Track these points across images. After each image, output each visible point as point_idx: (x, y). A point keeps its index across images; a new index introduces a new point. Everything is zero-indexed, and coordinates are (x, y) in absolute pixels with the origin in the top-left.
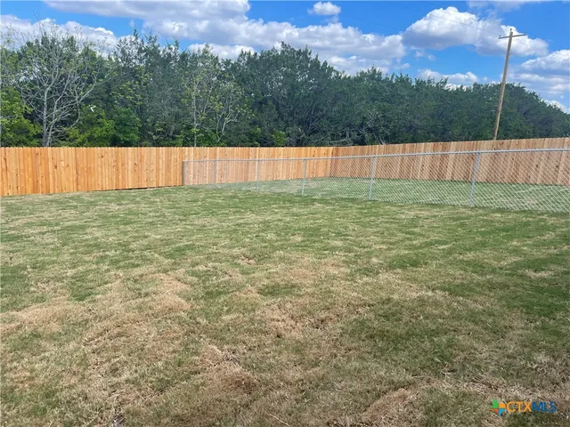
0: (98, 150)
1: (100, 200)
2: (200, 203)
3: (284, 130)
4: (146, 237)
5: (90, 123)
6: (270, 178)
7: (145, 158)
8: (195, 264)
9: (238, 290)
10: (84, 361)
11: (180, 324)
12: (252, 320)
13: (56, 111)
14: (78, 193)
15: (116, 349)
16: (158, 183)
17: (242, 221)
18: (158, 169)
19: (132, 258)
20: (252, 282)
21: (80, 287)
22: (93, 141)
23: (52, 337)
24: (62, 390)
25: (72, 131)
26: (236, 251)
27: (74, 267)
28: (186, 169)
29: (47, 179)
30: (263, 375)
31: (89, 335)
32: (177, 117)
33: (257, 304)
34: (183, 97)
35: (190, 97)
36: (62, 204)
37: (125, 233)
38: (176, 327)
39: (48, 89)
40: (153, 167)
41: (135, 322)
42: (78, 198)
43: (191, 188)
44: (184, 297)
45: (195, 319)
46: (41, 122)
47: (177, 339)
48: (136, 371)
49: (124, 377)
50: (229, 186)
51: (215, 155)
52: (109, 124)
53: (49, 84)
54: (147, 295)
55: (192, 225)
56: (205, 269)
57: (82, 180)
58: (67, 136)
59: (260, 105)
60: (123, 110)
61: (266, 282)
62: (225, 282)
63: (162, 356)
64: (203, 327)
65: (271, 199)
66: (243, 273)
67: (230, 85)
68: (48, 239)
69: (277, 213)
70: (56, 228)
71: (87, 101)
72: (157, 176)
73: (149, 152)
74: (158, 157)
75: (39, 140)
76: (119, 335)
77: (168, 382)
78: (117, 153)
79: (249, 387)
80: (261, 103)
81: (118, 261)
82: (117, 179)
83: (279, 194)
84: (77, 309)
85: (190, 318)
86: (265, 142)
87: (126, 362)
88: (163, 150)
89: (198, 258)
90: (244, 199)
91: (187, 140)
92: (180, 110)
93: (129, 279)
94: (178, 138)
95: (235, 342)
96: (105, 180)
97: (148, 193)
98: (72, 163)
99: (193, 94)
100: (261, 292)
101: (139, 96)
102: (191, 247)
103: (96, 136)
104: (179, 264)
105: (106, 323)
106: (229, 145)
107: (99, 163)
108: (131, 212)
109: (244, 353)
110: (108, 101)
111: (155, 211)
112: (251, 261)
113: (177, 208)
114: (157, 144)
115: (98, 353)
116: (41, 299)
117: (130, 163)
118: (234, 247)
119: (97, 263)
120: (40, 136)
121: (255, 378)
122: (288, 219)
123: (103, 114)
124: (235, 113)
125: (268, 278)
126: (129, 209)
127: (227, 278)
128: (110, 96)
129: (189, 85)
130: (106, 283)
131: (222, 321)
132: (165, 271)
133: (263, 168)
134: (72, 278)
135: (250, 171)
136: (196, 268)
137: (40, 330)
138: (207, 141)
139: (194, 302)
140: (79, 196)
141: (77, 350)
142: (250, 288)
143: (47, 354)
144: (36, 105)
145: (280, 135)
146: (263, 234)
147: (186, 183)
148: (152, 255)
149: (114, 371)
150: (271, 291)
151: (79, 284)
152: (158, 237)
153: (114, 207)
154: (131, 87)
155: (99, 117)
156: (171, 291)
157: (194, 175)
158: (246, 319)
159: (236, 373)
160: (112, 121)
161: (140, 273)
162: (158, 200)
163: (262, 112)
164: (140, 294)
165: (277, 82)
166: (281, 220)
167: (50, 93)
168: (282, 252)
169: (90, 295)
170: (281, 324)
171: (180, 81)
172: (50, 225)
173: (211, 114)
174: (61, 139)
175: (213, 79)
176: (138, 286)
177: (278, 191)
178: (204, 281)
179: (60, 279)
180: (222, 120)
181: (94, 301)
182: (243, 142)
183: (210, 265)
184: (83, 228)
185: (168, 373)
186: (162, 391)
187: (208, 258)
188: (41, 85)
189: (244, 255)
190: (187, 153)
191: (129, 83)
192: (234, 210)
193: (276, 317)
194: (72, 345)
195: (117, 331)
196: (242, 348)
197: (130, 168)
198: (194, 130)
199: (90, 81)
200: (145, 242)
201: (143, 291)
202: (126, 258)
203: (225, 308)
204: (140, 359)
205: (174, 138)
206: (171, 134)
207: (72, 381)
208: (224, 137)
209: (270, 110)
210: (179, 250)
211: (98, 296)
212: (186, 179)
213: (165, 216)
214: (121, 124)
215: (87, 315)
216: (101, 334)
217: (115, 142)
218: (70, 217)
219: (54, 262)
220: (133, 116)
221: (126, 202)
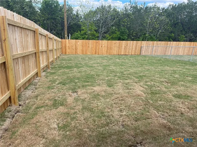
0: (114, 42)
1: (113, 58)
2: (146, 61)
3: (184, 35)
4: (129, 71)
5: (113, 33)
6: (175, 54)
7: (129, 45)
8: (146, 82)
9: (164, 93)
10: (112, 105)
11: (142, 101)
12: (170, 105)
13: (103, 29)
14: (107, 55)
15: (121, 104)
16: (132, 53)
17: (164, 69)
18: (132, 49)
19: (125, 77)
20: (170, 92)
21: (110, 83)
22: (113, 39)
23: (103, 96)
24: (106, 112)
25: (107, 35)
26: (162, 80)
27: (107, 77)
28: (142, 49)
29: (99, 50)
30: (176, 126)
31: (113, 98)
32: (141, 30)
33: (172, 100)
34: (145, 23)
35: (147, 23)
36: (103, 58)
37: (122, 69)
38: (141, 102)
39: (102, 22)
40: (131, 48)
41: (127, 97)
42: (107, 57)
43: (143, 56)
44: (143, 92)
45: (148, 100)
46: (99, 33)
47: (141, 105)
48: (128, 113)
49: (124, 113)
50: (158, 56)
51: (154, 44)
52: (118, 33)
53: (102, 20)
54: (130, 89)
55: (144, 68)
56: (151, 84)
57: (108, 51)
58: (106, 37)
59: (175, 25)
60: (123, 28)
61: (176, 93)
62: (159, 90)
63: (136, 110)
64: (151, 104)
65: (176, 62)
66: (166, 88)
67: (163, 18)
68: (100, 68)
69: (179, 68)
70: (101, 65)
71: (112, 26)
72: (132, 51)
73: (130, 43)
74: (133, 44)
75: (98, 38)
76: (122, 100)
77: (138, 119)
78: (120, 43)
79: (169, 129)
80: (175, 24)
81: (120, 77)
82: (119, 51)
83: (180, 60)
84: (109, 89)
85: (146, 100)
86: (175, 40)
87: (124, 109)
88: (135, 42)
89: (148, 80)
90: (164, 61)
91: (144, 39)
92: (143, 28)
93: (124, 83)
94: (140, 38)
95: (164, 112)
96: (115, 51)
97: (128, 57)
98: (106, 45)
99: (148, 21)
100: (174, 96)
101: (129, 23)
102: (145, 76)
103: (114, 37)
104: (141, 81)
105: (118, 96)
106: (160, 41)
107: (114, 46)
108: (123, 62)
109: (167, 117)
110: (119, 25)
111: (131, 63)
112: (169, 84)
113: (138, 62)
114: (133, 40)
115: (116, 104)
116: (99, 85)
117: (123, 46)
118: (161, 78)
119: (114, 77)
120: (98, 37)
121: (172, 126)
122: (184, 70)
123: (117, 30)
124: (164, 29)
125: (177, 91)
126: (122, 61)
127: (159, 88)
128: (120, 23)
129: (147, 19)
130: (117, 83)
131: (158, 103)
132: (136, 83)
133: (173, 50)
134: (107, 80)
135: (167, 51)
136: (147, 83)
137: (99, 93)
138: (152, 39)
139: (147, 95)
140: (107, 56)
141: (109, 102)
142: (169, 94)
143: (101, 101)
144: (98, 27)
145: (182, 37)
146: (173, 75)
147: (141, 54)
148: (131, 77)
149: (121, 111)
150: (178, 96)
151: (109, 82)
152: (133, 71)
153: (118, 60)
154: (126, 20)
155: (116, 31)
156: (138, 89)
157: (145, 51)
158: (168, 105)
159: (164, 123)
160: (119, 32)
161: (128, 82)
162: (132, 59)
163: (176, 28)
164: (128, 88)
165: (183, 16)
166: (181, 70)
167: (102, 23)
168: (183, 83)
169: (112, 86)
170: (183, 110)
171: (144, 17)
172: (100, 64)
173: (154, 29)
174: (104, 38)
175: (157, 16)
176: (127, 86)
177: (179, 59)
178: (150, 88)
179: (104, 80)
180: (158, 31)
181: (114, 88)
182: (166, 39)
183: (152, 83)
184: (109, 66)
185: (138, 116)
186: (136, 121)
187: (152, 81)
188: (100, 21)
189: (166, 81)
190: (143, 43)
191: (126, 19)
192: (160, 65)
193: (181, 106)
194: (108, 100)
195: (121, 99)
196: (166, 114)
197: (123, 48)
198: (147, 35)
199: (114, 19)
200: (128, 72)
201: (129, 88)
202: (122, 76)
203: (159, 99)
204: (129, 109)
205: (139, 38)
206: (138, 37)
207: (109, 111)
208: (158, 38)
209: (179, 27)
210: (140, 76)
211: (115, 87)
212: (142, 52)
213: (134, 65)
214: (122, 33)
215: (112, 92)
216: (117, 99)
217: (119, 39)
218: (105, 62)
219: (102, 75)
220: (126, 30)
221: (121, 59)
